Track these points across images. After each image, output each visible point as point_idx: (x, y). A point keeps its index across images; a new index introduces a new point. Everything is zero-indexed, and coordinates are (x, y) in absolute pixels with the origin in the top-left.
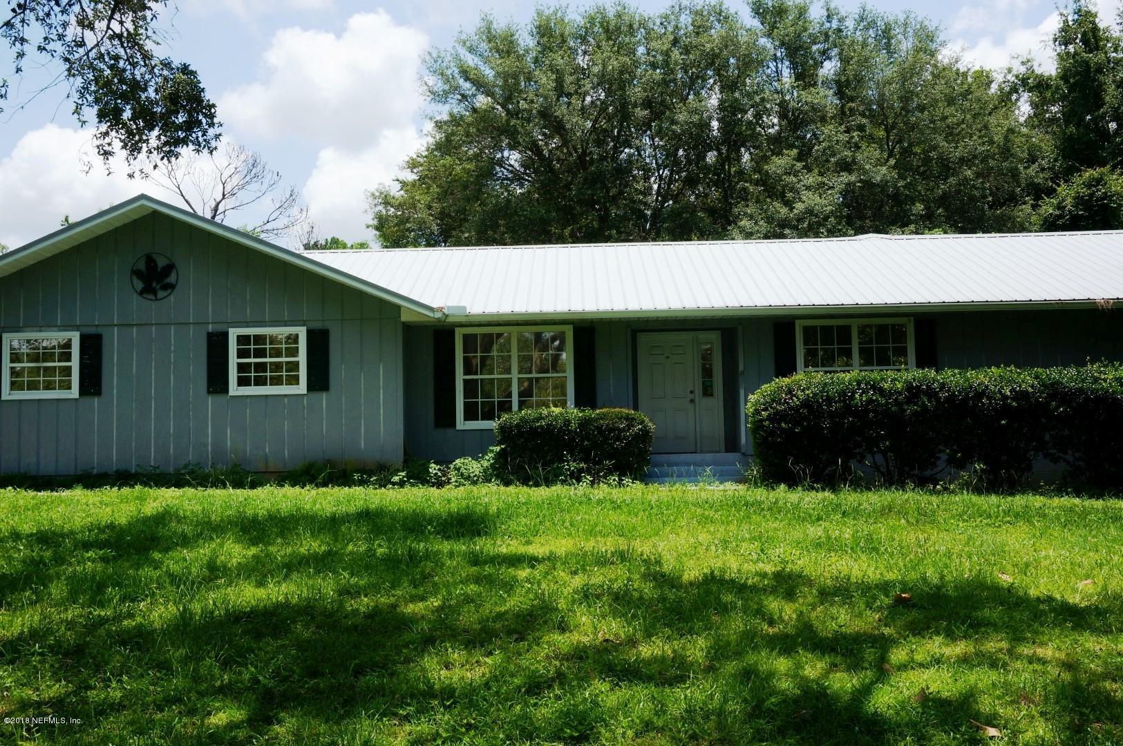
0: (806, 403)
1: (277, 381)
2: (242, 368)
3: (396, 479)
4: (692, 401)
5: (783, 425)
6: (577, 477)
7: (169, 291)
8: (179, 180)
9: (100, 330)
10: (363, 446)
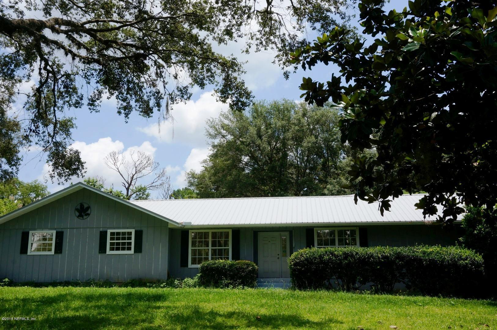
0: (307, 259)
1: (123, 249)
2: (112, 244)
3: (162, 285)
4: (278, 258)
5: (298, 267)
6: (227, 286)
7: (88, 216)
8: (118, 166)
9: (63, 230)
10: (153, 273)
